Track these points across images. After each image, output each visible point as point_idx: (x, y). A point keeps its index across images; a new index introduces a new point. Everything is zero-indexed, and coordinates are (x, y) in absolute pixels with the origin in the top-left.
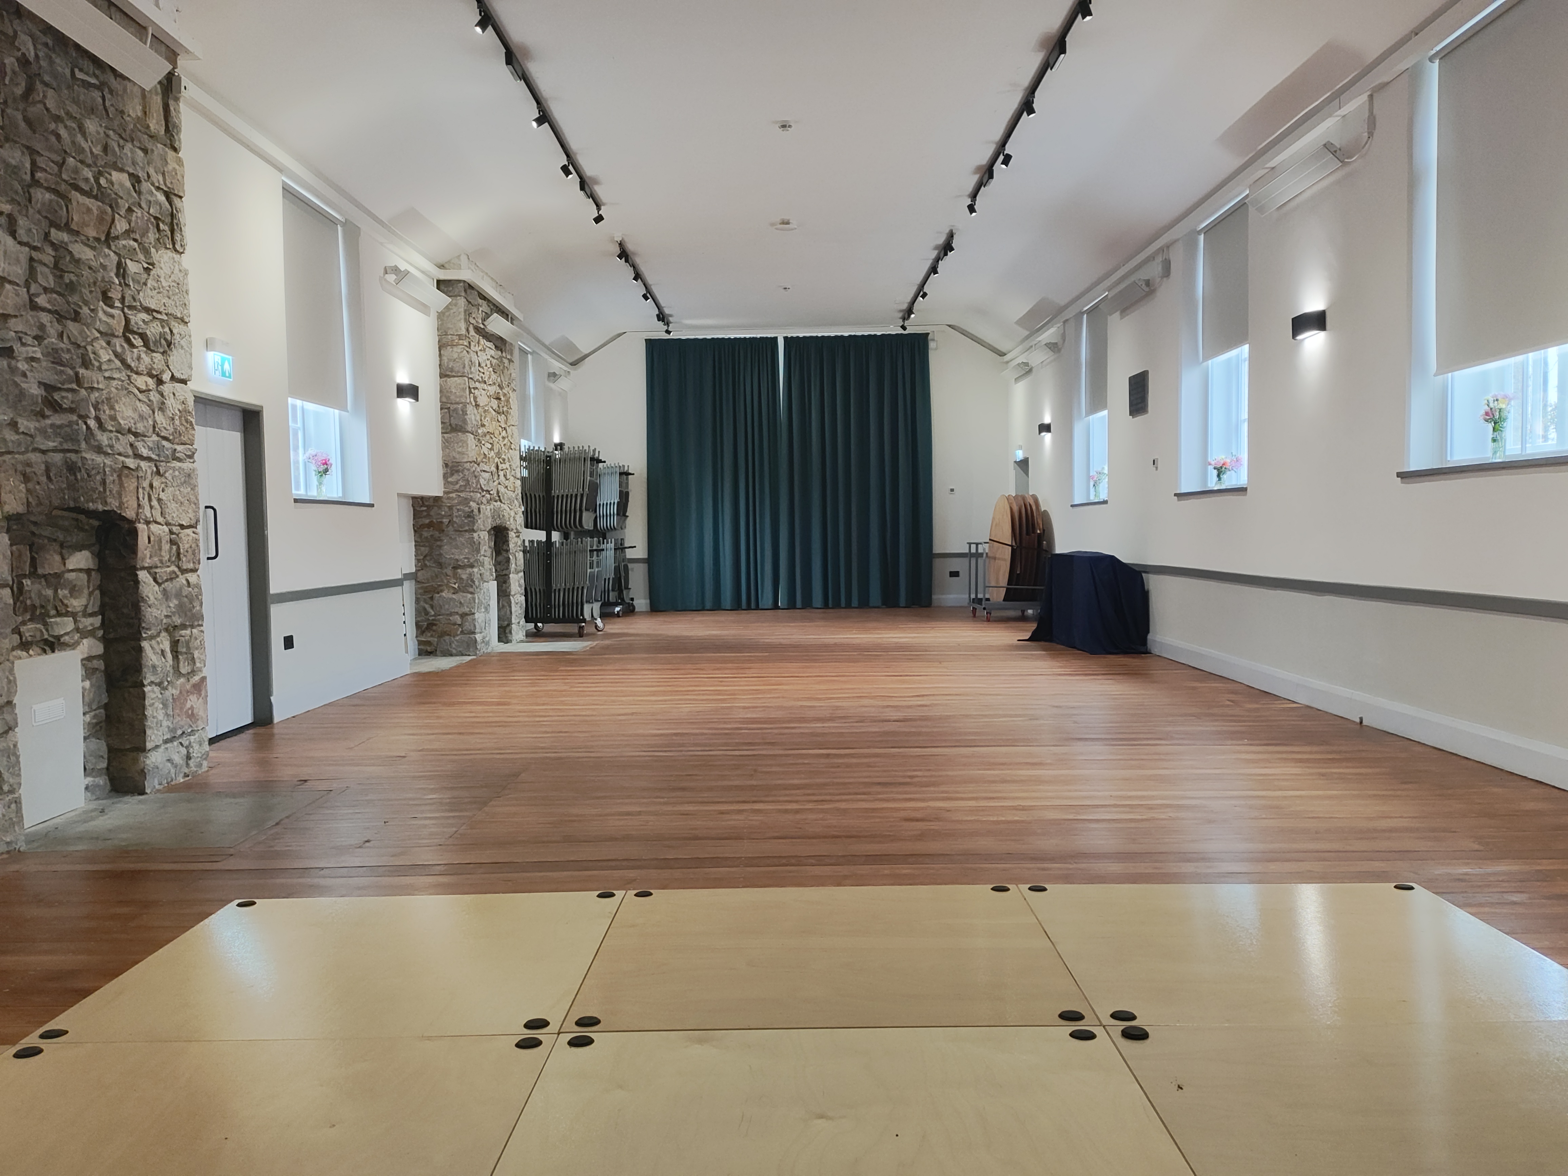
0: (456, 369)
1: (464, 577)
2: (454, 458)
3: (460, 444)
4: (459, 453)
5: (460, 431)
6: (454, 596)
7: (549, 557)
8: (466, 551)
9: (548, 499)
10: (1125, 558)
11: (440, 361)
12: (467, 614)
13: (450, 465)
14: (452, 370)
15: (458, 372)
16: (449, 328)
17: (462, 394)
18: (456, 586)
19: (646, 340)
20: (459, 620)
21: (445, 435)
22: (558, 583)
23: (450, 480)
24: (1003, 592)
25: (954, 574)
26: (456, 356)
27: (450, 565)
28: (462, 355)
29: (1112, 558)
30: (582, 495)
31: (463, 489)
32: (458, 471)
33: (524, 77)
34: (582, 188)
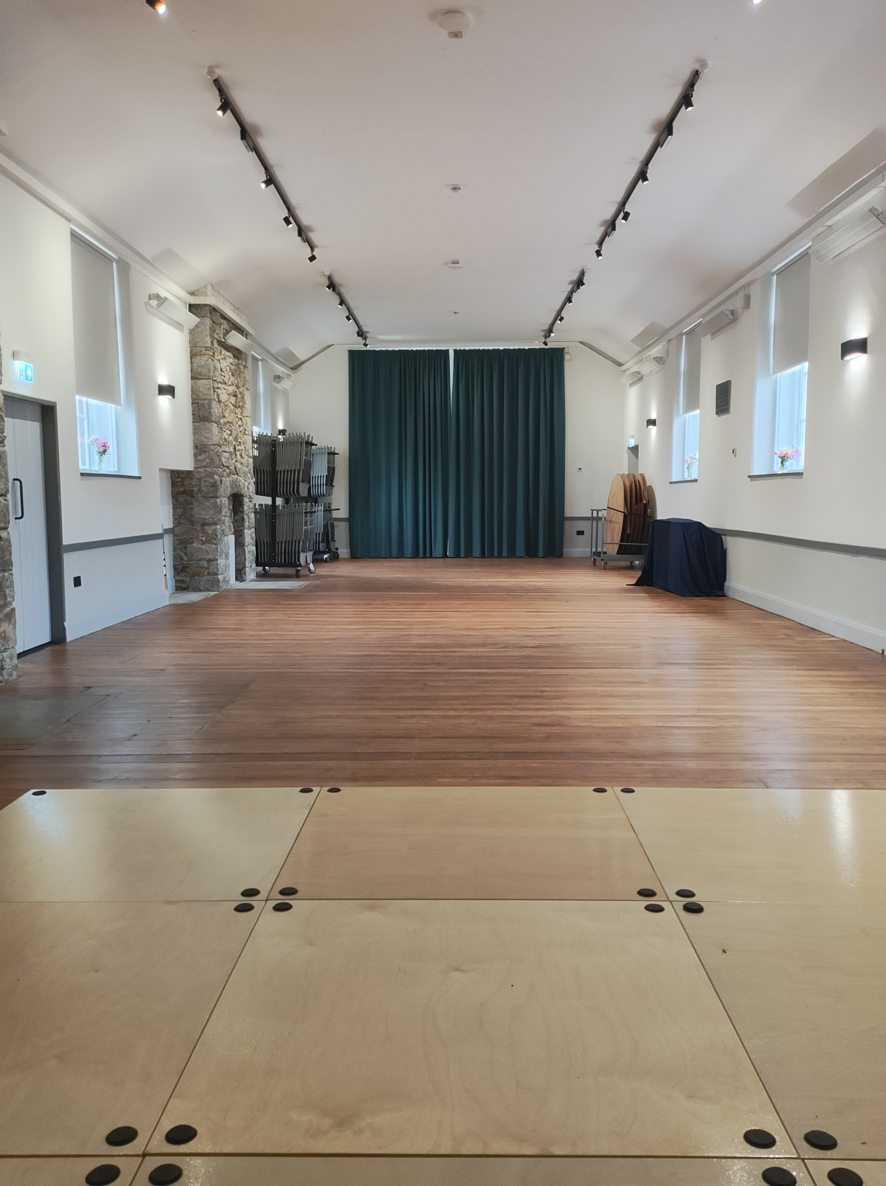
0: (204, 373)
1: (210, 532)
2: (202, 441)
3: (207, 431)
4: (206, 437)
5: (206, 421)
6: (202, 546)
7: (274, 517)
8: (211, 512)
9: (274, 473)
10: (708, 524)
11: (192, 366)
12: (212, 560)
13: (199, 447)
14: (200, 374)
15: (205, 375)
16: (198, 342)
17: (208, 392)
18: (204, 539)
19: (349, 351)
20: (206, 565)
21: (196, 424)
22: (281, 537)
23: (199, 458)
24: (616, 547)
25: (580, 533)
26: (203, 363)
27: (199, 522)
28: (208, 362)
29: (700, 524)
30: (299, 470)
31: (208, 465)
32: (205, 452)
33: (255, 149)
34: (300, 234)
